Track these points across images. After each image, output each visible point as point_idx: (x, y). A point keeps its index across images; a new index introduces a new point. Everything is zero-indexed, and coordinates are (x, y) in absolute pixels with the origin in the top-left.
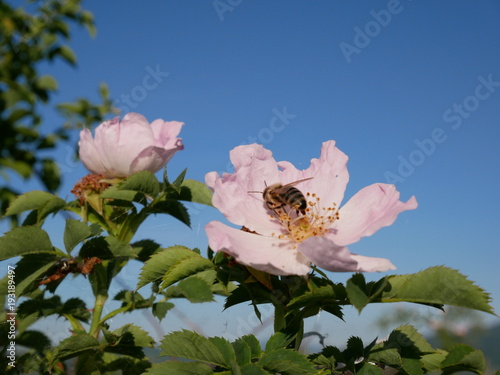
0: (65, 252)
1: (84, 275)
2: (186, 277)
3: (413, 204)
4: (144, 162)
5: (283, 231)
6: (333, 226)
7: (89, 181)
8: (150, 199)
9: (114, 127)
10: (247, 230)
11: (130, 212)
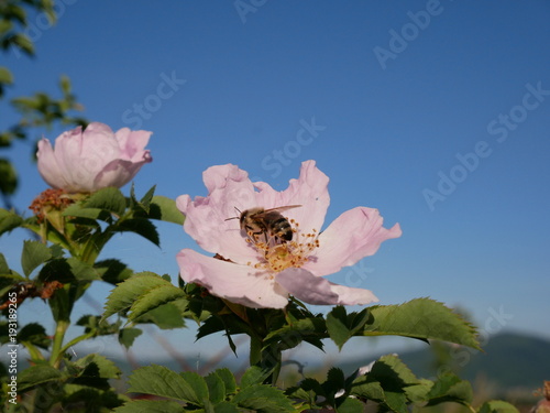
0: (23, 275)
1: (44, 300)
2: (155, 307)
3: (396, 232)
4: (109, 176)
5: (259, 258)
6: (312, 253)
7: (49, 196)
8: (115, 217)
9: (78, 137)
10: (222, 258)
11: (94, 231)
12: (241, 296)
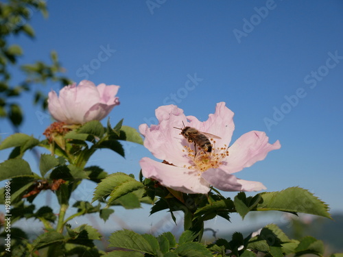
0: (40, 176)
1: (53, 191)
2: (125, 194)
3: (277, 146)
4: (93, 114)
5: (190, 162)
6: (224, 160)
7: (55, 126)
8: (97, 139)
9: (73, 90)
10: (167, 163)
11: (83, 148)
12: (181, 186)
